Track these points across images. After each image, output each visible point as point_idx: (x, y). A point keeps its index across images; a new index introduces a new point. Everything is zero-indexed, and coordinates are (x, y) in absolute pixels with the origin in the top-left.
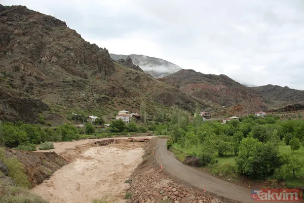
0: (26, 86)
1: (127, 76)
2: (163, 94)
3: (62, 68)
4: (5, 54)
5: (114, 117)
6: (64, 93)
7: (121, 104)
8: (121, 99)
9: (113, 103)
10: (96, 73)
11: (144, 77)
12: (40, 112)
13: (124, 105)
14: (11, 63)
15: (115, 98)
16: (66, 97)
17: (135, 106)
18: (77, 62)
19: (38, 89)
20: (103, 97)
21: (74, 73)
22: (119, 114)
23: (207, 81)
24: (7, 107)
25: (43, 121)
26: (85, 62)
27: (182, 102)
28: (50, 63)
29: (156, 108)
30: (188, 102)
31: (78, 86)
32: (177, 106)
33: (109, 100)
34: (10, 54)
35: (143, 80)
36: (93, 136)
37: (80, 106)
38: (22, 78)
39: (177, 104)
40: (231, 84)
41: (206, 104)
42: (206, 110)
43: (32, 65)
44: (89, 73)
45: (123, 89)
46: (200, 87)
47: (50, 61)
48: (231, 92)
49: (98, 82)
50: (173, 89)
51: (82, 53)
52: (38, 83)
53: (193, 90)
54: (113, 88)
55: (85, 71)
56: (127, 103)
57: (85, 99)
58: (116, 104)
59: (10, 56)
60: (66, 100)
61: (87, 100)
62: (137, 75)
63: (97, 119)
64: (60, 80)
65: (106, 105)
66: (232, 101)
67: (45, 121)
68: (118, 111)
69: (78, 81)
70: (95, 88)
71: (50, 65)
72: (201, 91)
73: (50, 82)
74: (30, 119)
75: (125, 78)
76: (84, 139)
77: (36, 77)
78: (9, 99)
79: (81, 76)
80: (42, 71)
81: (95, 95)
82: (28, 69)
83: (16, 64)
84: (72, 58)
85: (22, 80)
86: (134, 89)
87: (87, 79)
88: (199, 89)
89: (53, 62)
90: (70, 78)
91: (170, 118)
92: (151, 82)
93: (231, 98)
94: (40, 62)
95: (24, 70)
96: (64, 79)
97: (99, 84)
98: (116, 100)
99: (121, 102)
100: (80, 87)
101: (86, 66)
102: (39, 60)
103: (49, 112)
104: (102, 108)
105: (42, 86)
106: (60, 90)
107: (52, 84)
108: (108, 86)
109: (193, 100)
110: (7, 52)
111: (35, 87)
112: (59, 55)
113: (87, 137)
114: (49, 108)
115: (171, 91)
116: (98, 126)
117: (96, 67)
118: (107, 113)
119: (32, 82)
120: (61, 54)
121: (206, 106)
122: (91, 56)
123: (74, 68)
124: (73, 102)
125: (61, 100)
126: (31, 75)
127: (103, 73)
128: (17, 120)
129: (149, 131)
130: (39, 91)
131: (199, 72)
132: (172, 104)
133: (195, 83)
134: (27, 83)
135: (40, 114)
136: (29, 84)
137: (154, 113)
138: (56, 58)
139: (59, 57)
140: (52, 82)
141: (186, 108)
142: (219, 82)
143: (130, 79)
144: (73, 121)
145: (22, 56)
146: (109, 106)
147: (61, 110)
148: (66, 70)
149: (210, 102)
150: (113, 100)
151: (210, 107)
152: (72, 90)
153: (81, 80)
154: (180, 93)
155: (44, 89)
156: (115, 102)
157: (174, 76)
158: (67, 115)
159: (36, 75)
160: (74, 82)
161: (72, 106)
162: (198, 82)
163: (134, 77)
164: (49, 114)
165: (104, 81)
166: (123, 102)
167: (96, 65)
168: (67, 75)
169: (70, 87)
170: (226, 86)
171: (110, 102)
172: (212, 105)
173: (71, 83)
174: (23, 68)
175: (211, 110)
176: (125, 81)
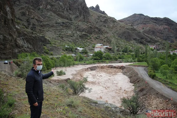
0: (31, 26)
1: (98, 19)
2: (125, 32)
3: (55, 13)
4: (15, 3)
5: (93, 48)
6: (57, 31)
7: (96, 39)
8: (96, 36)
9: (91, 38)
10: (78, 17)
11: (110, 20)
12: (45, 45)
13: (98, 40)
14: (19, 10)
15: (92, 35)
16: (58, 34)
17: (106, 41)
18: (64, 9)
19: (39, 28)
20: (84, 34)
21: (63, 17)
22: (96, 46)
23: (153, 22)
24: (25, 42)
25: (47, 52)
26: (70, 9)
27: (138, 38)
28: (46, 10)
29: (120, 42)
30: (142, 38)
31: (66, 26)
32: (135, 41)
33: (88, 36)
34: (18, 3)
35: (110, 22)
36: (83, 63)
37: (68, 40)
38: (28, 21)
39: (135, 39)
40: (173, 25)
41: (156, 39)
42: (156, 44)
43: (34, 11)
44: (73, 17)
45: (97, 28)
46: (148, 27)
47: (46, 8)
48: (172, 30)
49: (80, 23)
50: (131, 29)
51: (68, 3)
52: (38, 24)
53: (143, 29)
54: (91, 27)
55: (70, 16)
56: (101, 39)
57: (71, 35)
58: (93, 39)
59: (18, 5)
60: (59, 36)
61: (73, 36)
62: (105, 18)
63: (82, 50)
64: (54, 22)
65: (86, 40)
66: (172, 37)
67: (48, 51)
68: (95, 44)
69: (66, 22)
70: (78, 28)
71: (46, 11)
72: (149, 30)
73: (47, 23)
74: (39, 50)
75: (97, 20)
76: (78, 65)
77: (37, 20)
78: (26, 37)
79: (67, 19)
80: (41, 15)
81: (78, 32)
82: (31, 14)
83: (23, 11)
84: (61, 6)
85: (28, 22)
86: (104, 28)
87: (71, 21)
88: (148, 28)
89: (48, 9)
90: (60, 20)
91: (131, 50)
92: (115, 23)
93: (171, 35)
94: (39, 9)
95: (28, 15)
96: (56, 21)
97: (81, 25)
98: (93, 36)
99: (96, 38)
100: (67, 27)
101: (71, 12)
102: (38, 8)
103: (51, 45)
104: (84, 42)
105: (42, 26)
106: (54, 29)
107: (48, 25)
108: (87, 26)
109: (146, 37)
110: (16, 2)
111: (37, 27)
112: (52, 4)
113: (79, 63)
114: (50, 42)
115: (130, 30)
116: (84, 55)
117: (77, 12)
118: (88, 46)
119: (35, 23)
120: (53, 4)
121: (155, 41)
122: (74, 4)
123: (62, 14)
124: (63, 37)
125: (55, 36)
126: (33, 19)
127: (82, 17)
128: (32, 51)
129: (119, 59)
130: (40, 29)
131: (147, 16)
132: (131, 40)
133: (145, 24)
134: (31, 24)
135: (45, 47)
136: (33, 25)
137: (119, 46)
138: (50, 6)
139: (52, 6)
140: (49, 23)
141: (141, 43)
142: (163, 23)
143: (101, 21)
144: (66, 52)
145: (27, 5)
146: (88, 41)
147: (57, 43)
148: (57, 15)
149: (158, 38)
150: (91, 36)
151: (158, 42)
152: (63, 29)
153: (68, 22)
154: (136, 32)
155: (43, 28)
156: (92, 38)
157: (128, 19)
158: (62, 47)
159: (37, 18)
160: (63, 23)
161: (63, 41)
162: (146, 23)
163: (104, 20)
164: (51, 46)
165: (84, 23)
166: (98, 37)
167: (78, 11)
168: (58, 18)
169: (61, 27)
170: (168, 26)
171: (89, 38)
172: (160, 41)
173: (62, 24)
174: (27, 13)
175: (159, 44)
176: (97, 22)
